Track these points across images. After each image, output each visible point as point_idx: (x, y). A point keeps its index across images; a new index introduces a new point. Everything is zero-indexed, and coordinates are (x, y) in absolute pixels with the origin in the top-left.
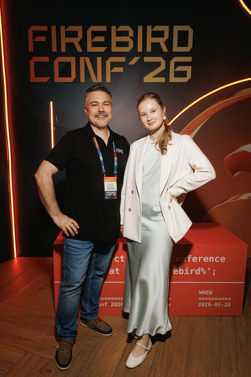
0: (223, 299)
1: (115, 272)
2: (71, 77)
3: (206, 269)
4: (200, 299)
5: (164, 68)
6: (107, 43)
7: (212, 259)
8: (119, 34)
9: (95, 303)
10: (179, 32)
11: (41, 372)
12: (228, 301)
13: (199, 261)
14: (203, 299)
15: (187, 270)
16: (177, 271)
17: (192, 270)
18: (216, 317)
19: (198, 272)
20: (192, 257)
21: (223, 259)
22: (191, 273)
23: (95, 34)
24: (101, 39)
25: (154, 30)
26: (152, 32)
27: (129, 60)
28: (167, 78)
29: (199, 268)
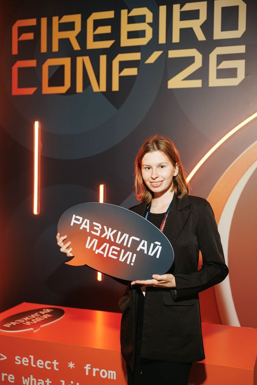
2: (62, 84)
5: (200, 65)
6: (115, 35)
8: (131, 20)
10: (223, 9)
23: (97, 23)
24: (107, 29)
25: (182, 10)
26: (181, 12)
27: (146, 56)
28: (205, 80)
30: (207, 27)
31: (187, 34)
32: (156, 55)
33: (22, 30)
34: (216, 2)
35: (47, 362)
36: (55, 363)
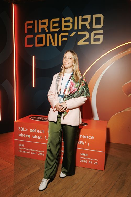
0: (93, 160)
1: (40, 138)
2: (42, 44)
3: (84, 142)
4: (81, 158)
5: (88, 37)
6: (60, 26)
7: (87, 137)
8: (65, 22)
10: (96, 18)
12: (96, 161)
13: (80, 137)
14: (83, 158)
18: (89, 169)
21: (92, 138)
23: (54, 23)
24: (57, 25)
25: (83, 18)
26: (82, 19)
27: (70, 34)
28: (90, 42)
29: (80, 141)
30: (91, 24)
31: (84, 26)
32: (74, 33)
33: (28, 25)
34: (94, 15)
35: (41, 131)
36: (43, 131)
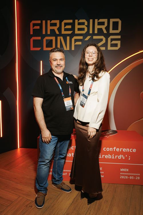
1: (72, 155)
2: (52, 47)
3: (124, 156)
4: (121, 173)
5: (105, 42)
6: (73, 29)
7: (128, 150)
8: (79, 24)
9: (60, 174)
10: (113, 22)
11: (27, 207)
12: (138, 176)
13: (121, 151)
14: (123, 174)
15: (113, 156)
16: (107, 156)
17: (116, 156)
18: (130, 185)
19: (120, 157)
20: (116, 148)
21: (134, 150)
22: (116, 158)
23: (66, 24)
24: (70, 27)
25: (99, 21)
27: (85, 38)
28: (107, 48)
29: (121, 155)
31: (100, 30)
33: (34, 25)
34: (111, 19)
